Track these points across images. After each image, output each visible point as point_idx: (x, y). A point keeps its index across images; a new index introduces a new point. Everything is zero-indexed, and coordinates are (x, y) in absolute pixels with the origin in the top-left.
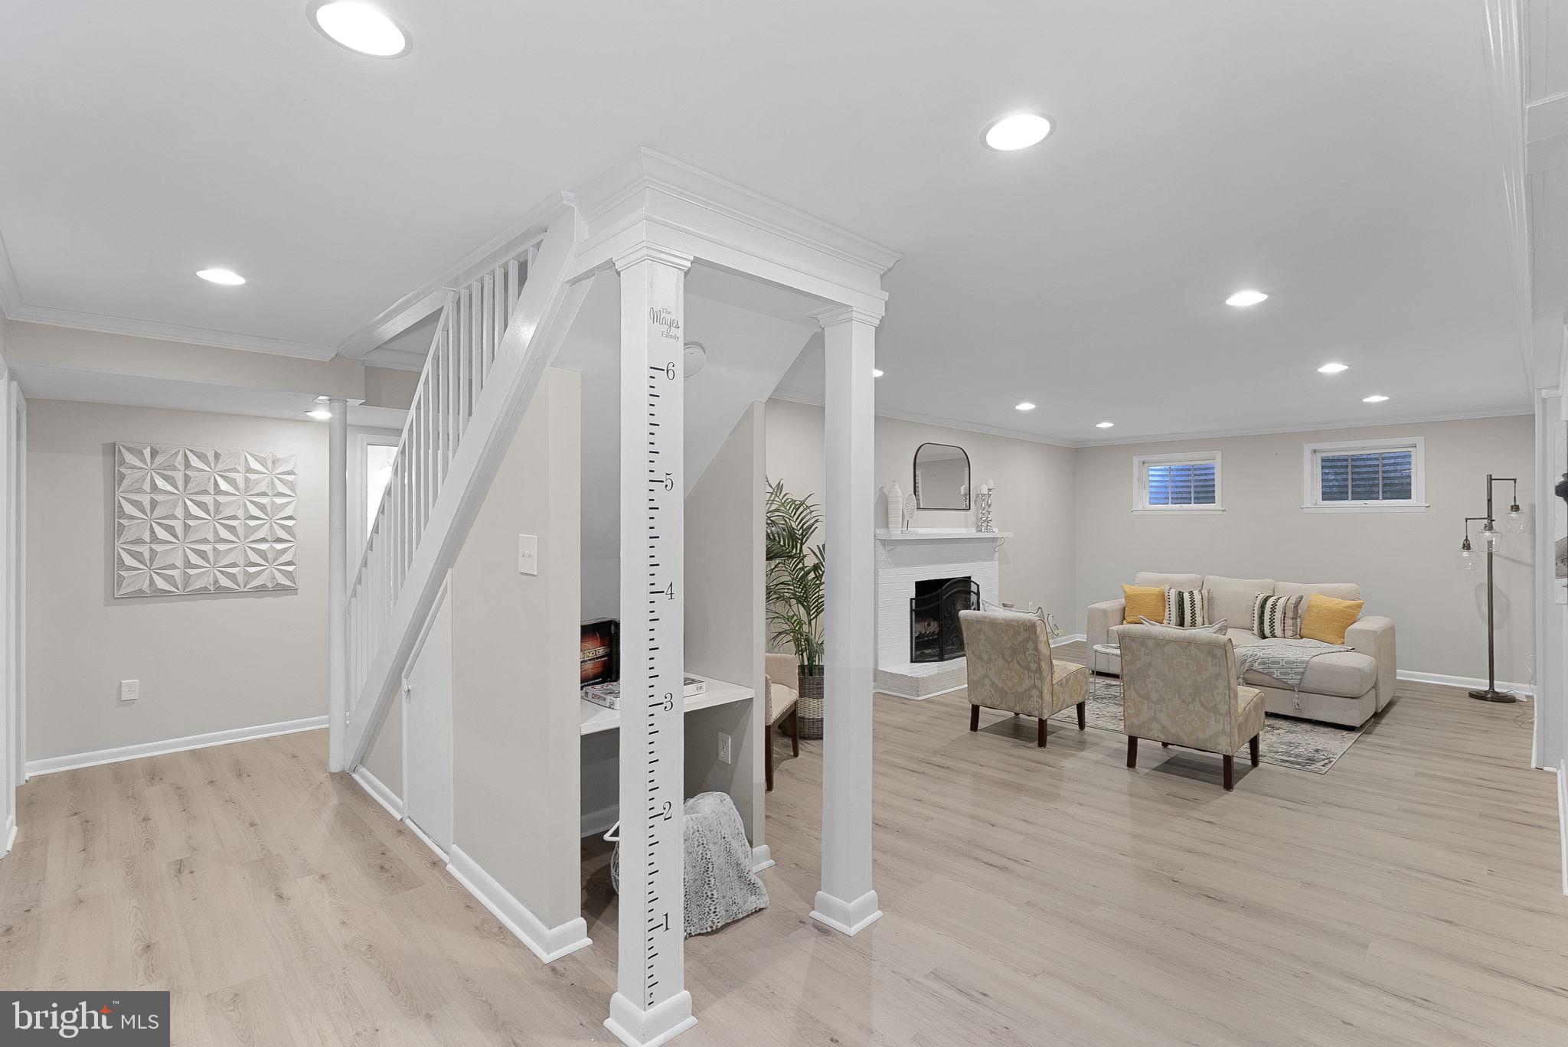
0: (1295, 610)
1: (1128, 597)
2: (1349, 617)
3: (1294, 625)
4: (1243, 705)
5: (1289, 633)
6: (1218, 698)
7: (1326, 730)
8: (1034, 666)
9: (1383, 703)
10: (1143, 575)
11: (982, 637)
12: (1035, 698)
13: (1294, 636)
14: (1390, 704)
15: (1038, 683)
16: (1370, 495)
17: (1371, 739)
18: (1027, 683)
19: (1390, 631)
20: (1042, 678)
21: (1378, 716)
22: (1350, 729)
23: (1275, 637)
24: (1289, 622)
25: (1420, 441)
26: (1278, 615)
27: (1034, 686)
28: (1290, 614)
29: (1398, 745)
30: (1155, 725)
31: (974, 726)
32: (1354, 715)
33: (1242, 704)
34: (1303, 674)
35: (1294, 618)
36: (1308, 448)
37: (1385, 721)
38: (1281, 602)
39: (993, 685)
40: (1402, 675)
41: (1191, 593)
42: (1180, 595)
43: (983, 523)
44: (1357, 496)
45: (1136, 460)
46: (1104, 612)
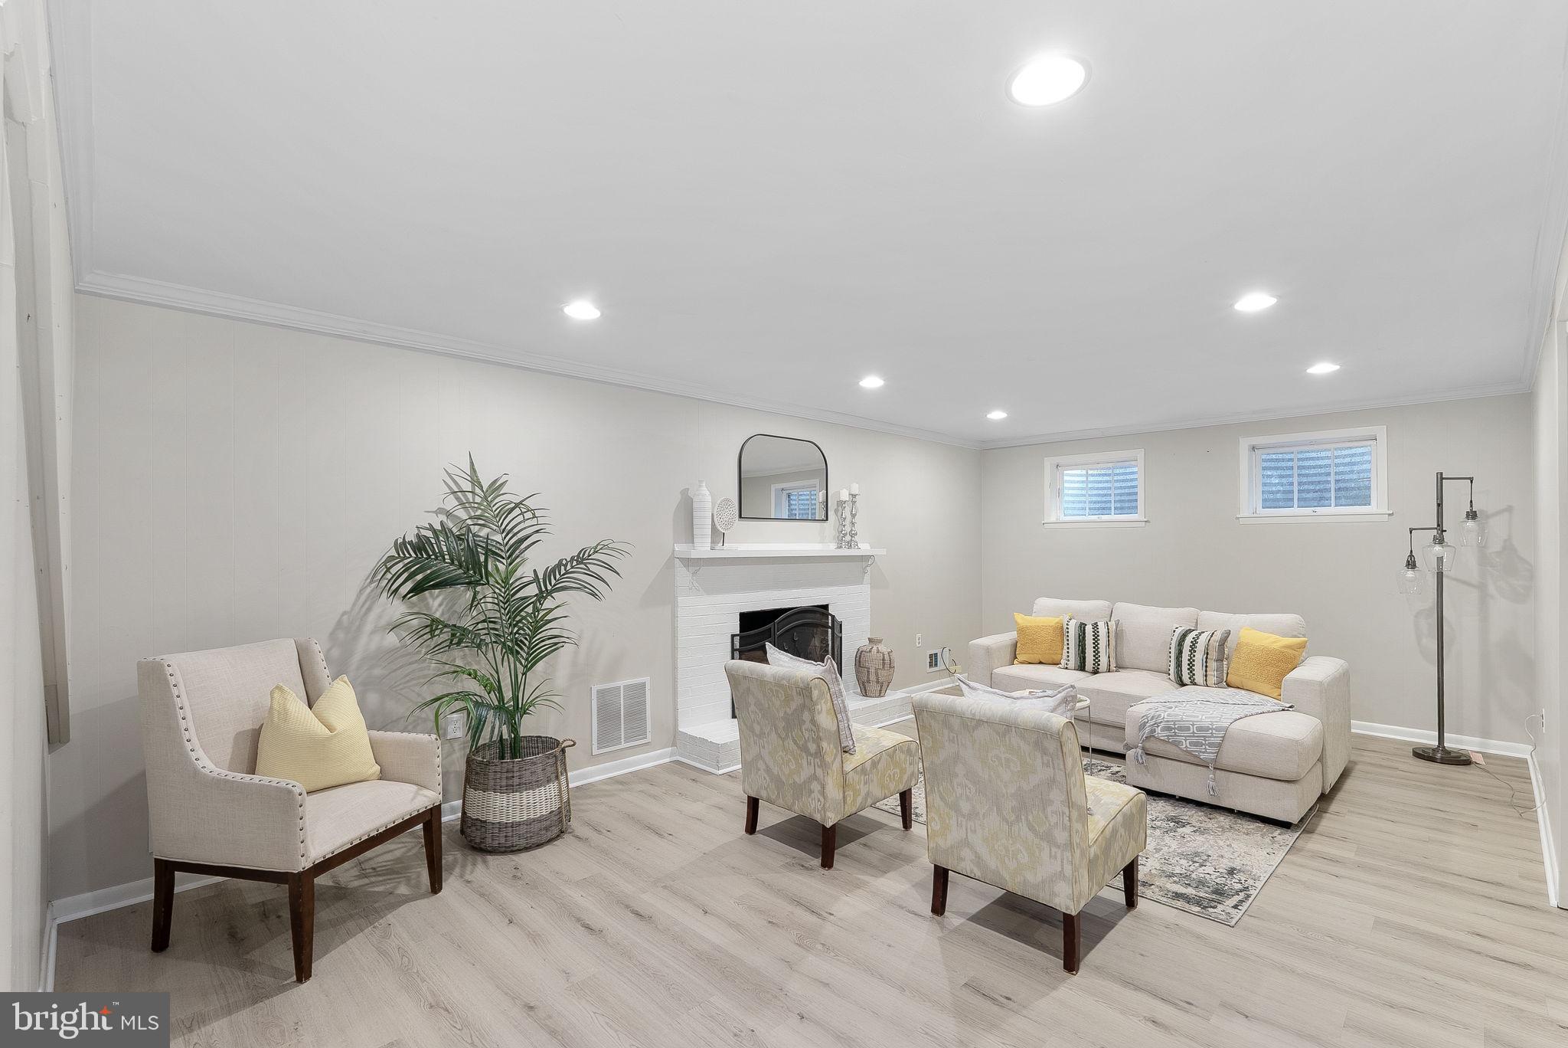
0: (1222, 650)
1: (1022, 631)
2: (1285, 662)
3: (1220, 669)
4: (1102, 824)
5: (1212, 680)
6: (1053, 820)
7: (1253, 826)
8: (812, 747)
9: (1332, 778)
10: (1043, 602)
11: (751, 700)
12: (816, 795)
13: (1218, 684)
14: (1345, 775)
15: (819, 771)
16: (1321, 500)
17: (1314, 844)
18: (806, 772)
19: (1343, 680)
20: (824, 765)
21: (1325, 799)
22: (1285, 825)
23: (1195, 684)
24: (1213, 665)
25: (1381, 431)
26: (1199, 656)
27: (814, 777)
28: (1213, 655)
29: (1352, 855)
30: (966, 853)
31: (751, 827)
32: (1289, 805)
33: (1097, 824)
34: (1220, 745)
35: (1220, 660)
36: (1245, 444)
37: (1334, 807)
38: (1203, 640)
39: (768, 770)
40: (1359, 727)
41: (1095, 626)
42: (1082, 627)
43: (846, 538)
44: (1304, 502)
45: (1048, 463)
46: (988, 650)
